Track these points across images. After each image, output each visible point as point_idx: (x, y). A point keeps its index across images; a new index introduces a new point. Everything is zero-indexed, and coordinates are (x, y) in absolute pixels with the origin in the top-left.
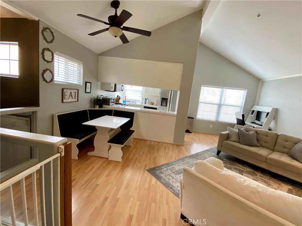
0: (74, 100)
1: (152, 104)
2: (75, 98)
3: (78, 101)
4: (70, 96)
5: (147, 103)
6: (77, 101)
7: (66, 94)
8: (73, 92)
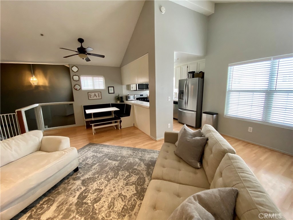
0: (98, 98)
3: (101, 98)
7: (91, 95)
8: (96, 94)
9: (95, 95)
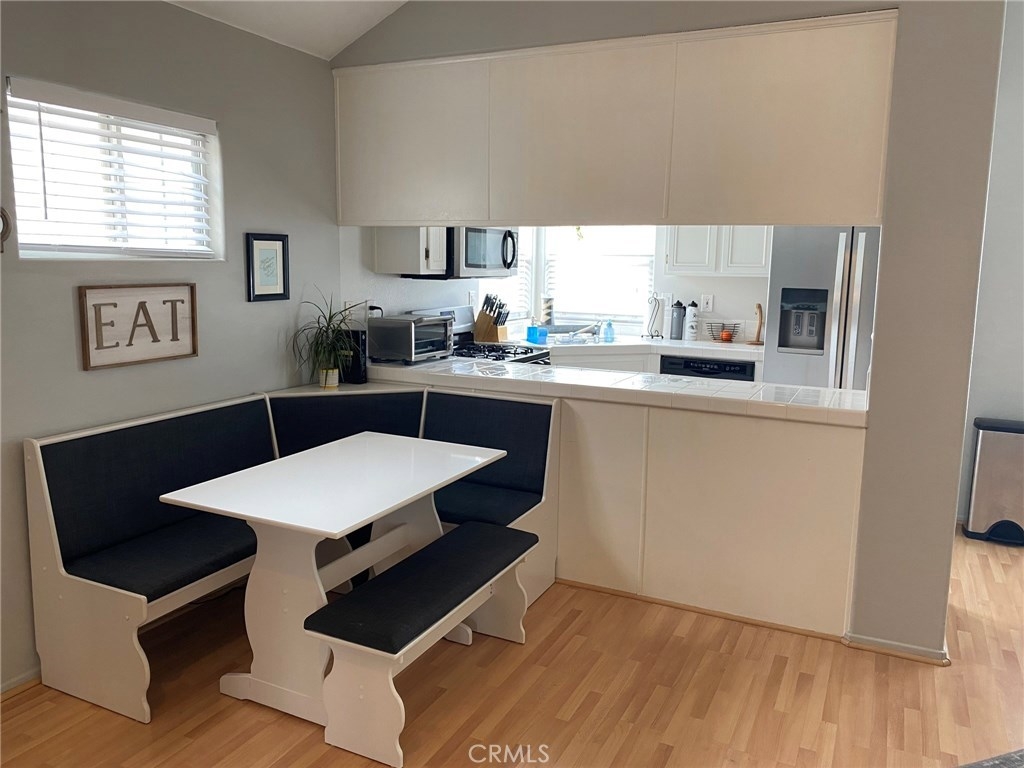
0: (166, 347)
1: (724, 335)
2: (175, 338)
3: (195, 352)
4: (135, 325)
5: (688, 332)
6: (188, 350)
7: (107, 314)
8: (156, 302)
9: (142, 320)
